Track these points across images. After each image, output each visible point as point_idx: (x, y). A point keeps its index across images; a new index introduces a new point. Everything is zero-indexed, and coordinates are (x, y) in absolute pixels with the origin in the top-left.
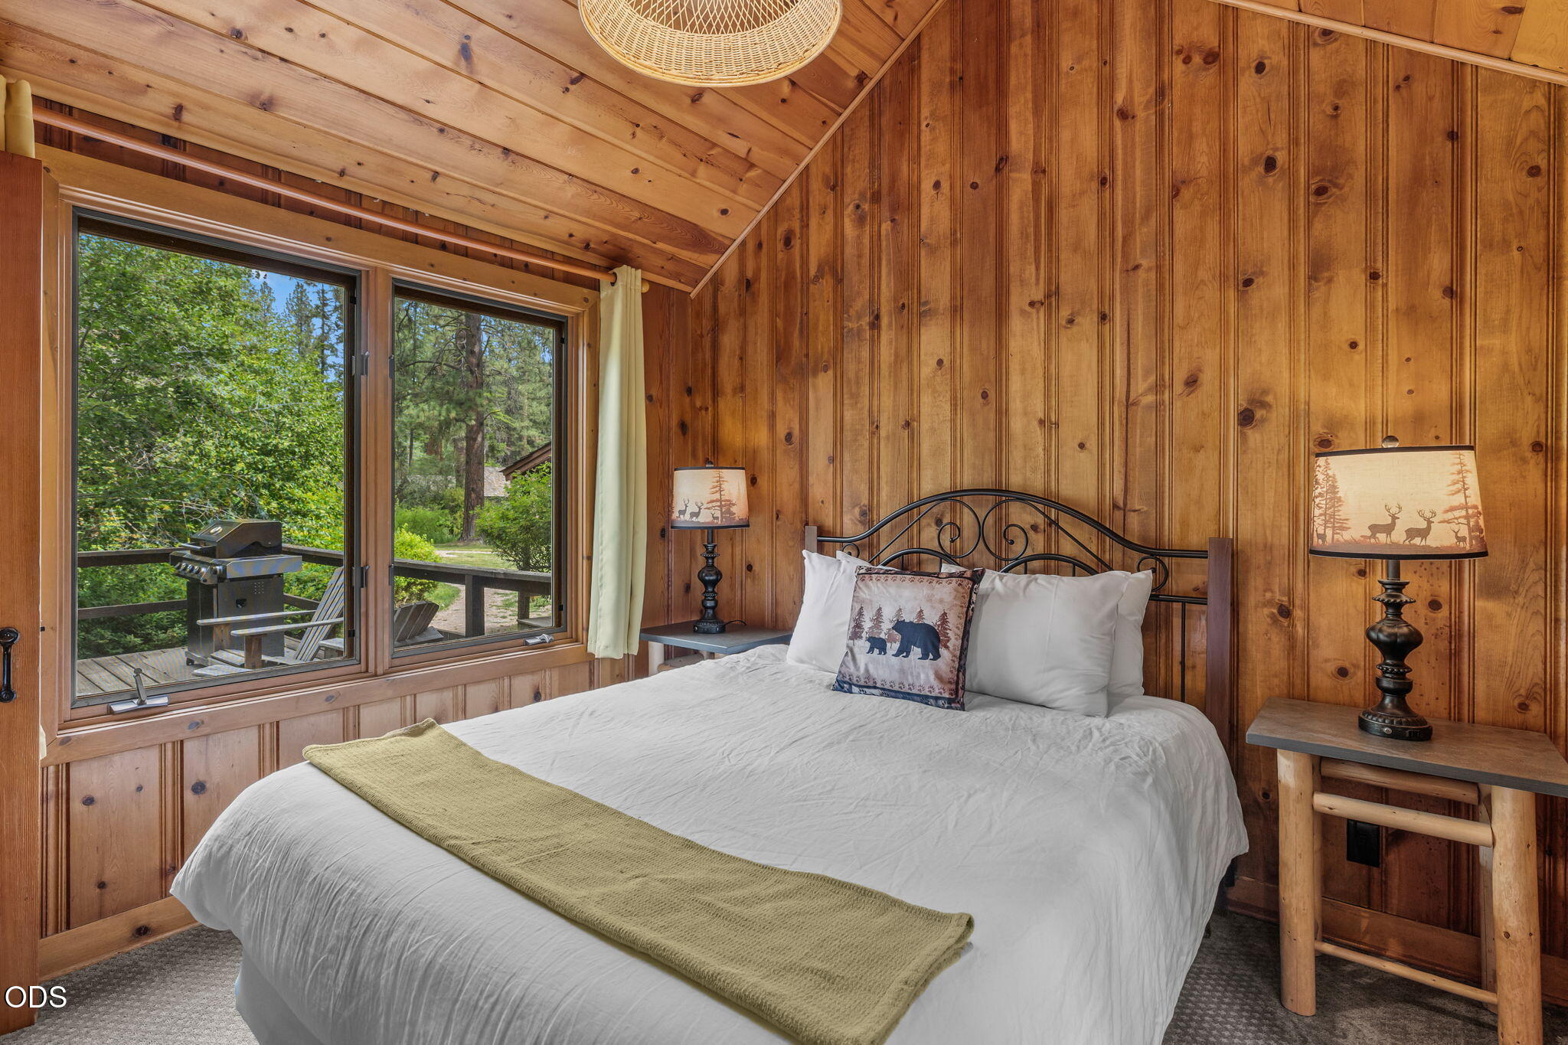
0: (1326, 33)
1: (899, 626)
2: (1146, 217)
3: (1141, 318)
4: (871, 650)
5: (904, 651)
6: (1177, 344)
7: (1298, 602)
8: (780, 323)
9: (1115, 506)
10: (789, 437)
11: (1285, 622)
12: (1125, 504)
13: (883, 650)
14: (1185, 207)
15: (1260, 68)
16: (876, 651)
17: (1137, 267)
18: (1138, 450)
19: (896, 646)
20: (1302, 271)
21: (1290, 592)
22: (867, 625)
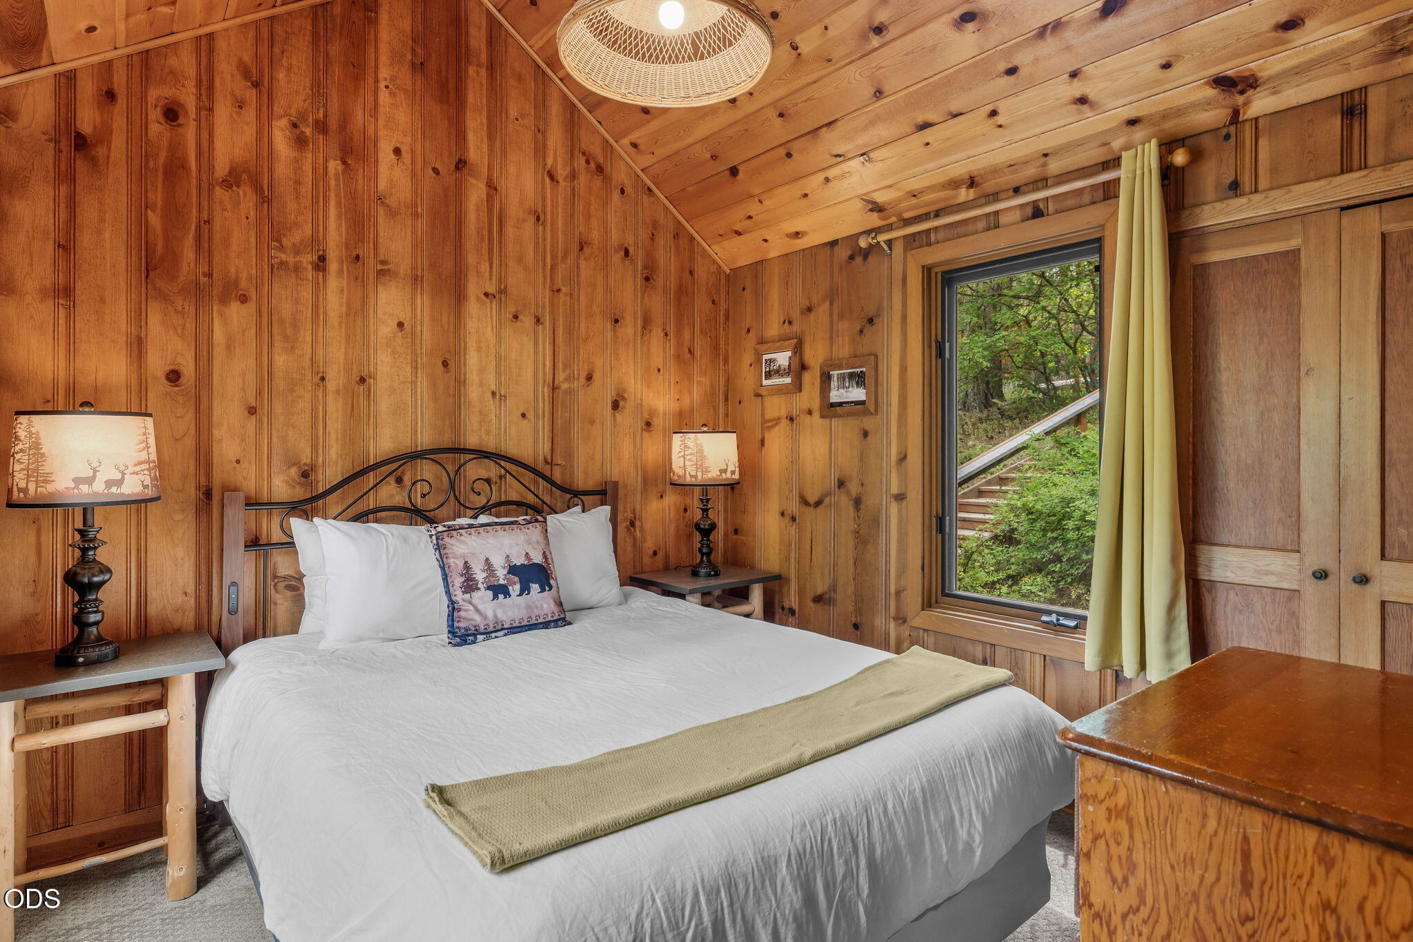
0: (650, 190)
1: (513, 570)
2: (565, 256)
3: (561, 327)
4: (495, 597)
5: (525, 589)
6: (581, 351)
7: (637, 517)
8: (154, 219)
9: (547, 463)
10: (174, 376)
11: (632, 529)
12: (552, 460)
13: (507, 594)
14: (586, 259)
15: (622, 191)
16: (501, 596)
17: (559, 291)
18: (559, 421)
19: (517, 587)
20: (640, 322)
21: (634, 512)
22: (480, 576)
